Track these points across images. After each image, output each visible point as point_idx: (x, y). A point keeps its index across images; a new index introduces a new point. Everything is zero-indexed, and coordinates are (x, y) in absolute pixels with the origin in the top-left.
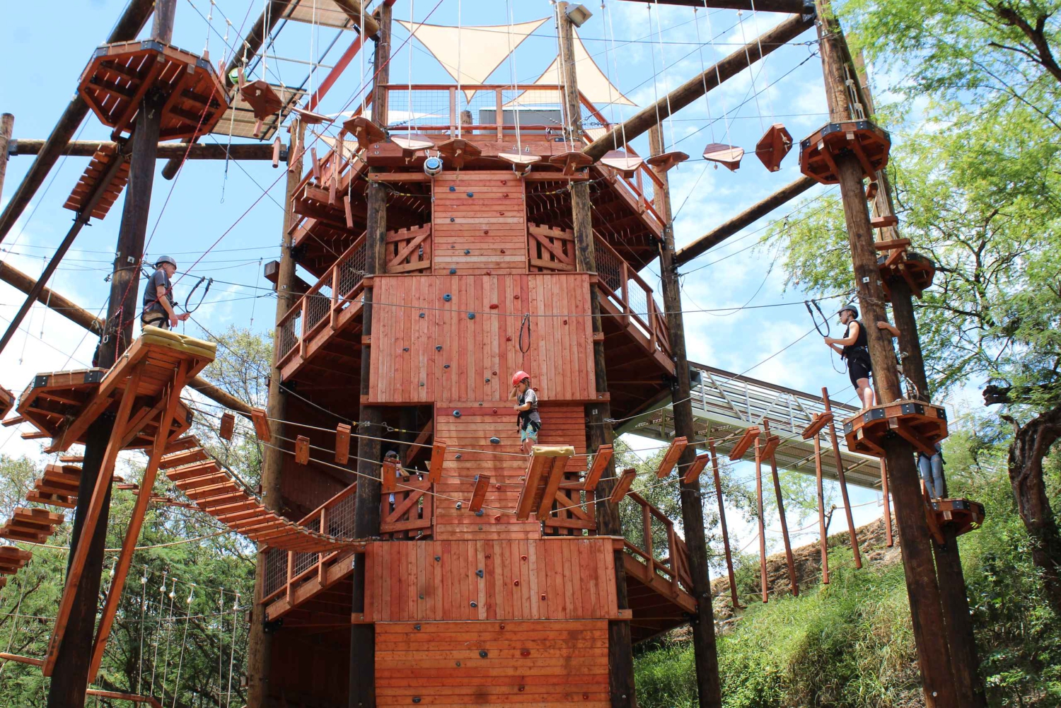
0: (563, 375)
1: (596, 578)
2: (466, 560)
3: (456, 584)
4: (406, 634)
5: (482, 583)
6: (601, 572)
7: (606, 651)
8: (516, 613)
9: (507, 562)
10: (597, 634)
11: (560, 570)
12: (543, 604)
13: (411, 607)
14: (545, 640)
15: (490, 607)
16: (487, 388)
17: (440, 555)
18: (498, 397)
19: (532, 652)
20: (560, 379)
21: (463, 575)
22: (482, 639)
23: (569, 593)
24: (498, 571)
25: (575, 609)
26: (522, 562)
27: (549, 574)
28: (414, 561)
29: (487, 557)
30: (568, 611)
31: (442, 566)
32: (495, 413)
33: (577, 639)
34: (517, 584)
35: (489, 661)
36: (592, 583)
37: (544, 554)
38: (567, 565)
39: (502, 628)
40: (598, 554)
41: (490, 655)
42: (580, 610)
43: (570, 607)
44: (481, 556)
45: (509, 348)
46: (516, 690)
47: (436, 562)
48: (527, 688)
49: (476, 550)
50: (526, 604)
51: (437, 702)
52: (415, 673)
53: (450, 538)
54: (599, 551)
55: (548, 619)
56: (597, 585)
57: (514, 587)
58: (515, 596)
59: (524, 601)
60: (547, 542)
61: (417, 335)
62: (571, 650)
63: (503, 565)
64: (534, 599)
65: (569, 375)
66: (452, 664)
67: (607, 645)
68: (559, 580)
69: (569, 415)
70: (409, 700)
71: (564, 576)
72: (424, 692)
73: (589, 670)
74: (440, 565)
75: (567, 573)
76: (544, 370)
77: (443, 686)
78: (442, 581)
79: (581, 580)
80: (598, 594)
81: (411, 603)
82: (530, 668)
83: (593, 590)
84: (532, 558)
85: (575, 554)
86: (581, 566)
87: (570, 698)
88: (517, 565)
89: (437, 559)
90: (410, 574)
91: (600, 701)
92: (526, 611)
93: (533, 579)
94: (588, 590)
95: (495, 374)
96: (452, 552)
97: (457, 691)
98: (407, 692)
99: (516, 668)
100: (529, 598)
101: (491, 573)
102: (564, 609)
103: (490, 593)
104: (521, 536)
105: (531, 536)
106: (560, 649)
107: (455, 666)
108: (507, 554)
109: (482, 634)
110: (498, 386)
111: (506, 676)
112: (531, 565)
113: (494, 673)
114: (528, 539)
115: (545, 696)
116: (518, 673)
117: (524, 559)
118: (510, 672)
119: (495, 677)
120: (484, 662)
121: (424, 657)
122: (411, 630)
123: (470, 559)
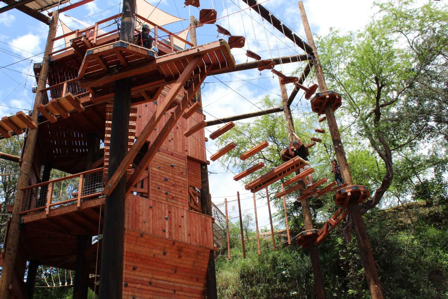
0: (196, 149)
1: (207, 231)
2: (162, 211)
3: (158, 220)
4: (137, 237)
5: (167, 223)
6: (208, 230)
7: (207, 262)
8: (179, 238)
9: (177, 216)
10: (206, 254)
11: (195, 225)
12: (189, 237)
13: (140, 226)
14: (188, 252)
15: (170, 233)
16: (170, 144)
17: (152, 206)
18: (173, 148)
19: (183, 256)
20: (194, 150)
21: (160, 217)
22: (165, 246)
23: (198, 235)
24: (173, 219)
25: (200, 242)
26: (182, 218)
27: (191, 225)
28: (141, 205)
29: (169, 212)
30: (197, 242)
31: (152, 211)
32: (172, 154)
33: (199, 255)
34: (180, 227)
35: (166, 257)
36: (205, 233)
37: (190, 217)
38: (197, 224)
39: (174, 243)
40: (207, 222)
41: (167, 254)
42: (201, 243)
43: (198, 241)
44: (167, 211)
45: (177, 131)
46: (173, 272)
47: (150, 209)
48: (178, 272)
49: (165, 208)
50: (183, 236)
51: (143, 271)
52: (136, 256)
53: (156, 200)
54: (208, 221)
55: (190, 244)
56: (207, 234)
57: (179, 228)
58: (179, 231)
59: (182, 234)
60: (191, 213)
61: (144, 112)
62: (196, 259)
63: (175, 218)
64: (186, 234)
65: (197, 149)
66: (152, 255)
67: (208, 260)
68: (194, 229)
69: (196, 165)
70: (131, 268)
71: (196, 228)
72: (139, 265)
73: (201, 269)
74: (151, 210)
75: (197, 227)
76: (189, 145)
77: (146, 264)
78: (152, 217)
79: (202, 231)
80: (207, 238)
81: (140, 224)
82: (181, 263)
83: (205, 236)
84: (185, 217)
85: (200, 220)
86: (202, 226)
87: (192, 279)
88: (180, 219)
89: (151, 207)
90: (140, 211)
91: (202, 283)
92: (183, 238)
93: (185, 226)
94: (204, 235)
95: (172, 139)
96: (157, 206)
97: (152, 268)
98: (131, 264)
99: (175, 262)
100: (184, 233)
101: (171, 219)
102: (196, 241)
103: (170, 228)
104: (181, 207)
105: (185, 208)
106: (192, 257)
107: (153, 256)
108: (176, 213)
109: (166, 244)
110: (173, 145)
111: (171, 265)
112: (185, 220)
113: (167, 262)
114: (184, 209)
115: (184, 276)
116: (176, 264)
117: (183, 217)
118: (173, 264)
119: (167, 264)
120: (164, 257)
121: (142, 249)
122: (139, 236)
123: (163, 211)
